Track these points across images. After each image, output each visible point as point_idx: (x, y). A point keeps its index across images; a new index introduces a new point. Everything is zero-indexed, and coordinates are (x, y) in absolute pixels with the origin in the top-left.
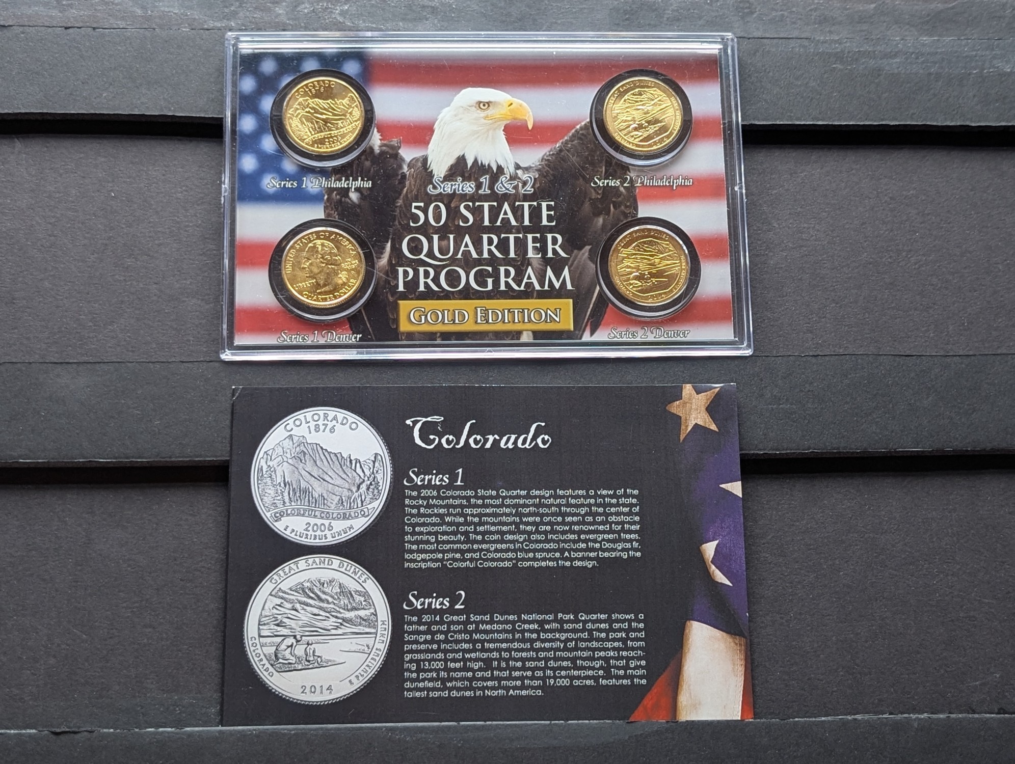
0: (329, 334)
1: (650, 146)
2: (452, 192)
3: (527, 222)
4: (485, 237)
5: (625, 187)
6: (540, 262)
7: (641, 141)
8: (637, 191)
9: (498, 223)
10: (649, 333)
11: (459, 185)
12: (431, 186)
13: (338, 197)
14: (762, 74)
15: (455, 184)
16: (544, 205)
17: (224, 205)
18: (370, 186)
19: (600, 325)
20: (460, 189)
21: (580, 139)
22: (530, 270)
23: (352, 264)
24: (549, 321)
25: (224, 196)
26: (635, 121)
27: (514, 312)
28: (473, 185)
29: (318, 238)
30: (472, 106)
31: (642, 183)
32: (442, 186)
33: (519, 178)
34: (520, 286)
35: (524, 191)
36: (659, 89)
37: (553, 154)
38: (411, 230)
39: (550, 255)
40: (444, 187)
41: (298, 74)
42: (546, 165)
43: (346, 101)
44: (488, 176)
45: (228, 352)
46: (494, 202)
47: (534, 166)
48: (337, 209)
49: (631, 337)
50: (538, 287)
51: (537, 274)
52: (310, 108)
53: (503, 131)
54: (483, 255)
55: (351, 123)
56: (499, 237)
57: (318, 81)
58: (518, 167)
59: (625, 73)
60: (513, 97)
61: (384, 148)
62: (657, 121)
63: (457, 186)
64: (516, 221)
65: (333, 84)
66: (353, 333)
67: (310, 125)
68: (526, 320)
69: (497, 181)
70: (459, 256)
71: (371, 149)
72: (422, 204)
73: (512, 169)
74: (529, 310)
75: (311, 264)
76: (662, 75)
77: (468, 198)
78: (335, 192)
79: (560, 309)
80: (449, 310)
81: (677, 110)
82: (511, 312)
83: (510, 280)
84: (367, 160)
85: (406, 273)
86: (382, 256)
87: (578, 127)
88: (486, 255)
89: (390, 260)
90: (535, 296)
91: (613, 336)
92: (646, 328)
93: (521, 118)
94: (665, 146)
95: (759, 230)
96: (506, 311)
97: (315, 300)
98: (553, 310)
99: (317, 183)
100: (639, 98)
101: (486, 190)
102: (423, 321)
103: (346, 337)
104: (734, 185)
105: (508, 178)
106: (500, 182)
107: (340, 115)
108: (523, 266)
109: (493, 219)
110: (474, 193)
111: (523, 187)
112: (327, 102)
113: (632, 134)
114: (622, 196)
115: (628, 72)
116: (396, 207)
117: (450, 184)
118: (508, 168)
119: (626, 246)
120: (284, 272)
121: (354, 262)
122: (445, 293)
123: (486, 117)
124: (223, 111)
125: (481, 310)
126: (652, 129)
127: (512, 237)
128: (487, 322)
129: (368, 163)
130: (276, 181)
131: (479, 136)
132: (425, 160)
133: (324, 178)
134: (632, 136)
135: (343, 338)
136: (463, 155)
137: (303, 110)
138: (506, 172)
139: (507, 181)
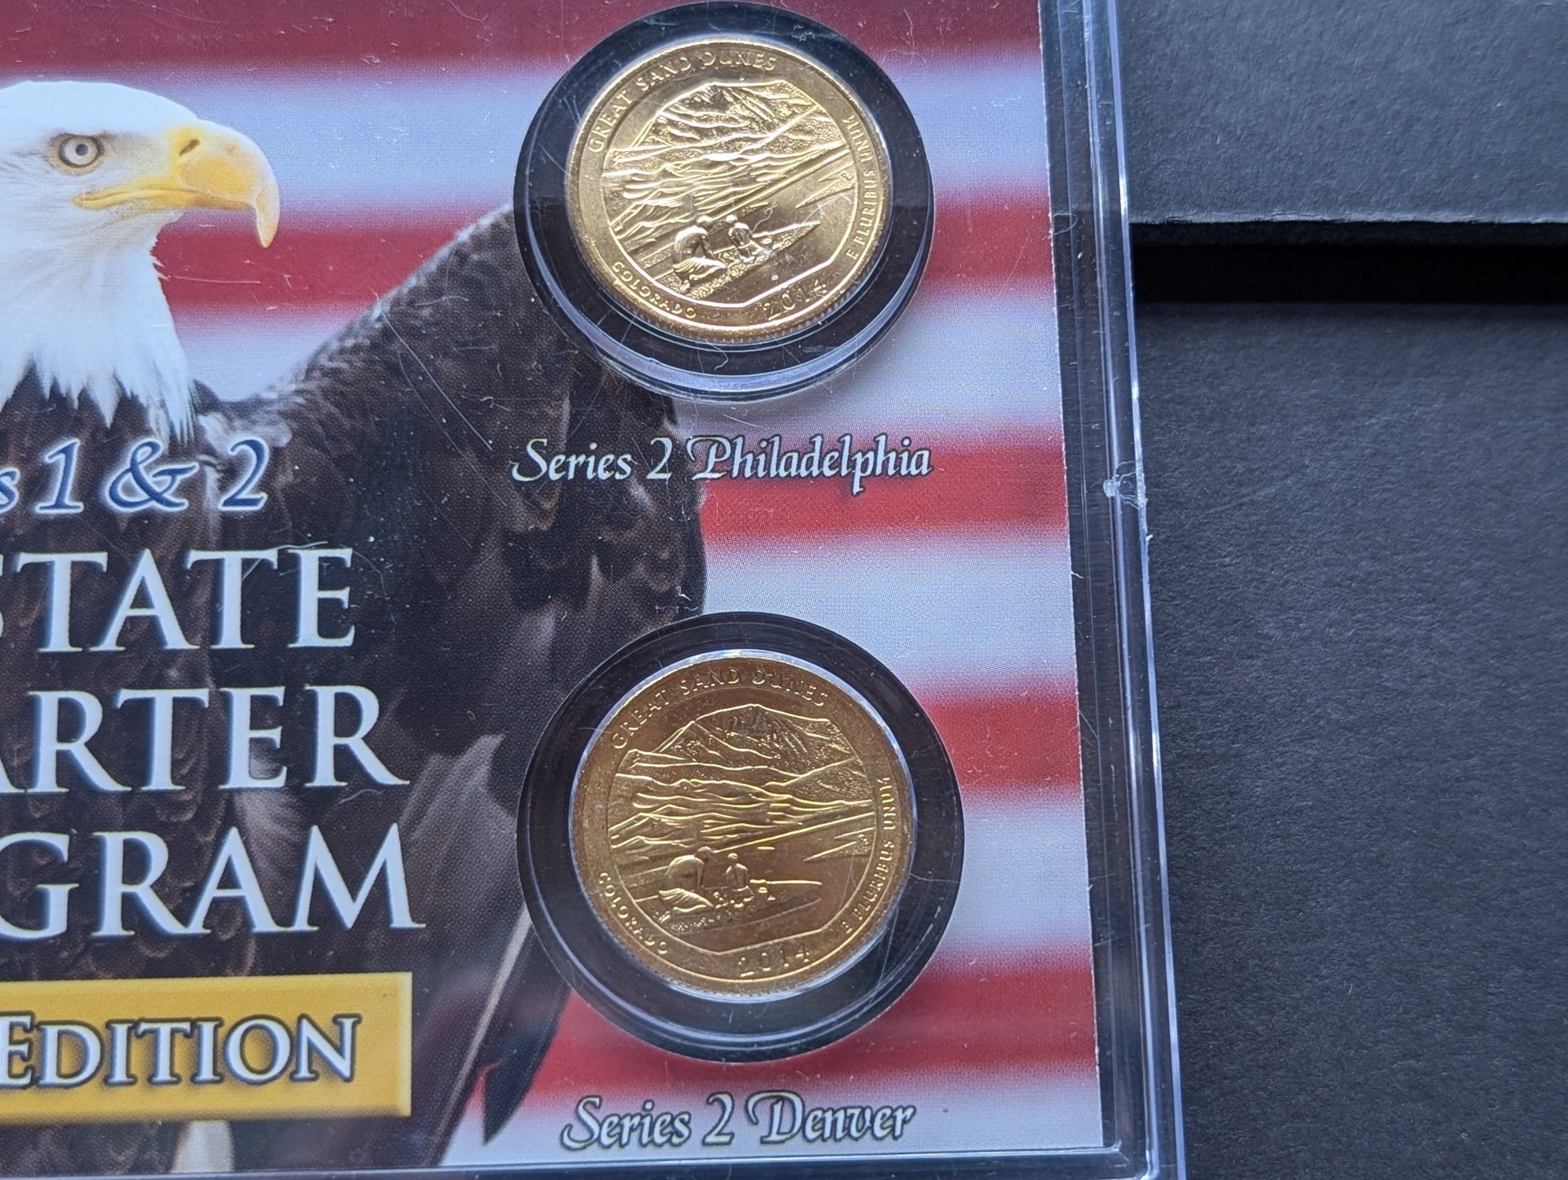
1: (756, 314)
3: (231, 637)
4: (48, 702)
5: (650, 485)
6: (278, 810)
7: (717, 296)
8: (703, 499)
9: (109, 643)
10: (738, 1124)
14: (1211, 24)
16: (309, 560)
19: (526, 1089)
21: (468, 283)
22: (233, 847)
24: (304, 1072)
26: (695, 212)
27: (155, 1033)
28: (14, 479)
30: (31, 154)
31: (724, 466)
33: (210, 451)
34: (183, 917)
35: (227, 503)
36: (799, 84)
37: (356, 349)
39: (324, 775)
42: (325, 393)
44: (76, 443)
46: (97, 550)
47: (273, 396)
49: (659, 1139)
50: (263, 921)
51: (263, 864)
53: (155, 252)
54: (30, 781)
56: (106, 701)
58: (205, 402)
59: (657, 17)
60: (198, 117)
62: (779, 218)
64: (187, 627)
68: (206, 1073)
69: (114, 460)
73: (179, 411)
74: (219, 1023)
76: (807, 25)
79: (358, 1019)
81: (870, 166)
82: (141, 1037)
83: (144, 893)
87: (464, 235)
88: (46, 781)
90: (250, 960)
91: (585, 1136)
92: (726, 1099)
93: (228, 197)
94: (817, 313)
95: (1207, 652)
96: (122, 1030)
98: (324, 1022)
100: (715, 118)
101: (67, 501)
104: (1098, 470)
105: (163, 446)
106: (128, 465)
108: (205, 829)
109: (86, 627)
110: (12, 513)
111: (223, 487)
113: (680, 266)
114: (640, 523)
115: (670, 15)
118: (163, 405)
119: (653, 736)
123: (79, 202)
125: (10, 1026)
126: (762, 250)
127: (163, 701)
128: (37, 1080)
134: (683, 276)
138: (153, 425)
139: (157, 462)
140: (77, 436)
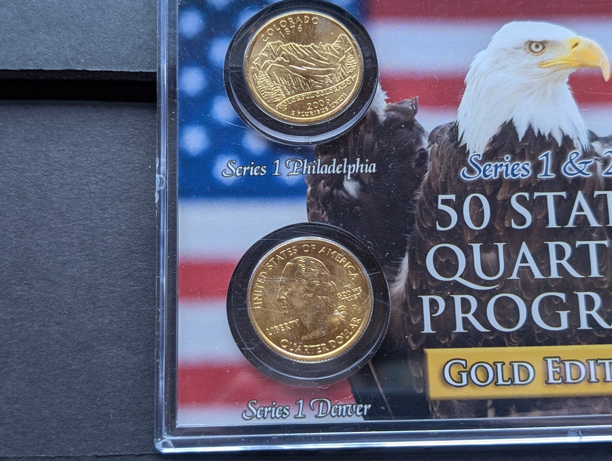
0: (321, 404)
2: (497, 177)
4: (552, 245)
9: (571, 224)
11: (507, 166)
12: (465, 169)
13: (327, 188)
15: (501, 165)
17: (160, 206)
18: (374, 171)
20: (509, 172)
23: (353, 293)
25: (159, 192)
27: (604, 363)
28: (528, 164)
29: (301, 252)
30: (519, 48)
32: (482, 169)
33: (597, 155)
34: (608, 322)
35: (606, 174)
38: (438, 237)
40: (485, 170)
41: (265, 6)
43: (335, 45)
44: (549, 152)
45: (168, 438)
46: (563, 191)
48: (326, 208)
52: (283, 56)
53: (568, 83)
54: (550, 274)
55: (345, 78)
56: (573, 245)
57: (294, 16)
58: (593, 137)
60: (578, 34)
61: (393, 113)
63: (504, 168)
64: (598, 219)
65: (315, 20)
66: (358, 403)
67: (284, 81)
69: (564, 159)
70: (514, 276)
71: (374, 115)
72: (453, 197)
73: (585, 141)
75: (291, 294)
77: (521, 186)
78: (323, 182)
80: (503, 364)
82: (599, 365)
83: (594, 313)
84: (369, 132)
85: (434, 304)
86: (397, 278)
89: (408, 285)
93: (592, 64)
96: (592, 363)
97: (298, 353)
99: (296, 168)
101: (549, 173)
102: (465, 382)
103: (347, 408)
105: (581, 154)
106: (568, 160)
107: (327, 66)
109: (562, 218)
110: (530, 178)
111: (604, 168)
112: (308, 46)
116: (415, 201)
117: (493, 165)
118: (578, 139)
120: (249, 308)
121: (356, 289)
122: (496, 335)
123: (541, 64)
124: (156, 61)
125: (553, 361)
127: (592, 245)
128: (564, 382)
129: (369, 137)
130: (236, 166)
131: (532, 93)
132: (454, 129)
133: (306, 161)
135: (342, 410)
136: (511, 121)
137: (273, 59)
138: (575, 146)
139: (579, 160)
140: (549, 149)
